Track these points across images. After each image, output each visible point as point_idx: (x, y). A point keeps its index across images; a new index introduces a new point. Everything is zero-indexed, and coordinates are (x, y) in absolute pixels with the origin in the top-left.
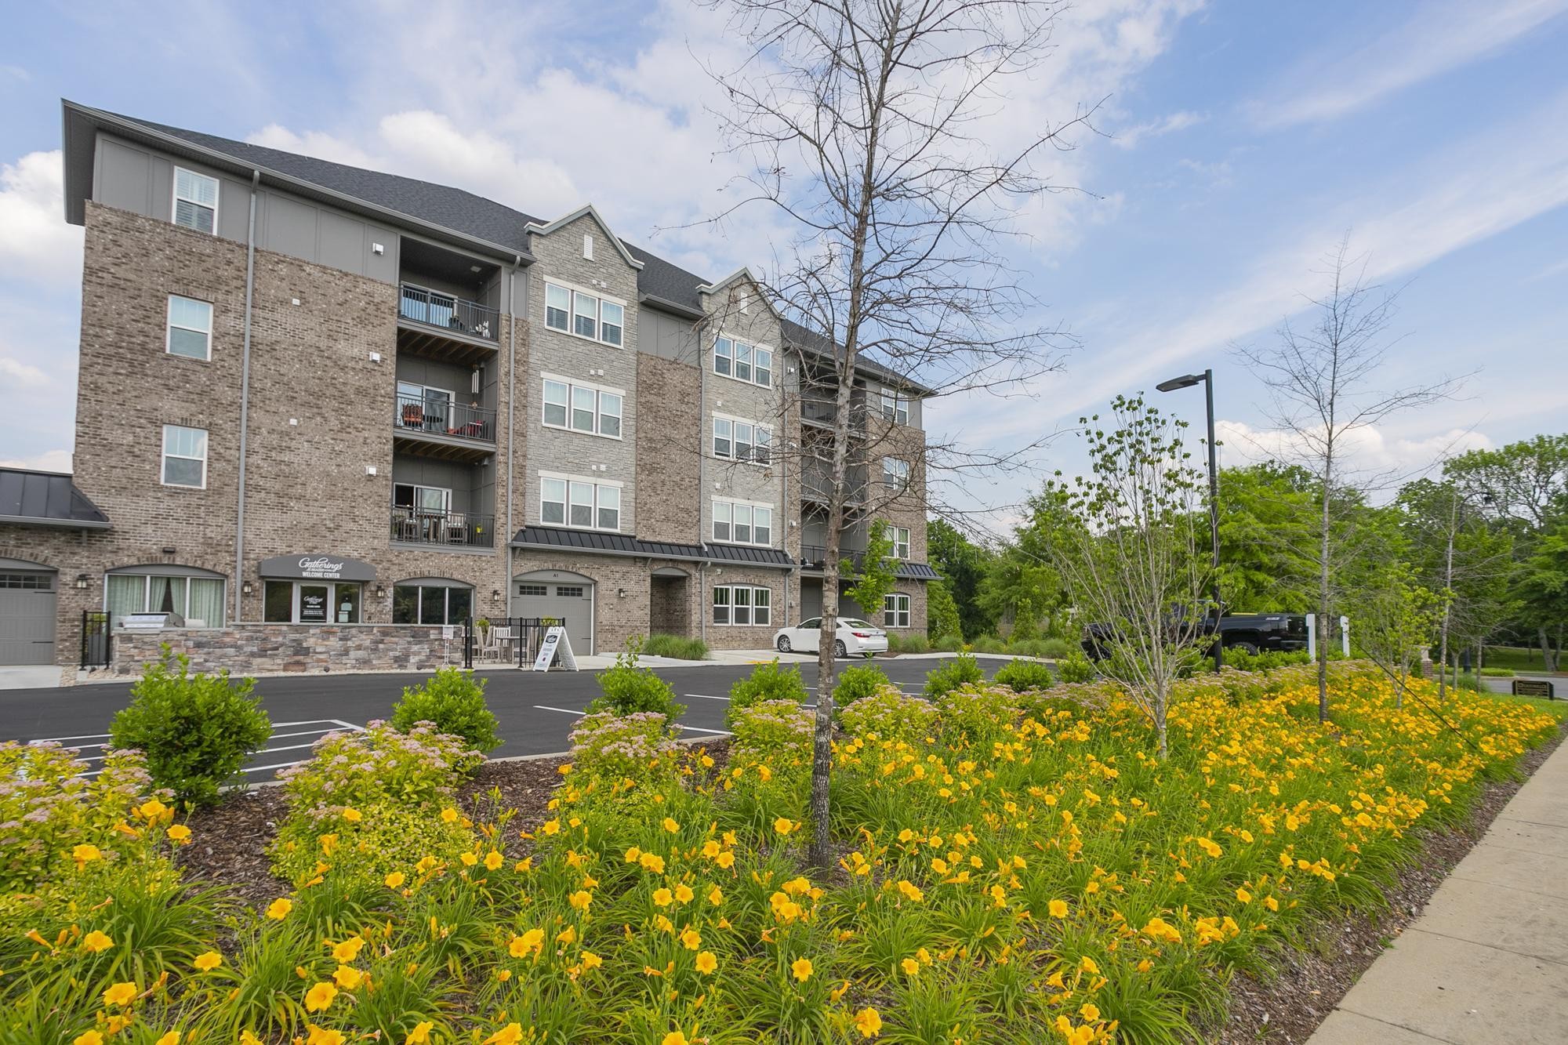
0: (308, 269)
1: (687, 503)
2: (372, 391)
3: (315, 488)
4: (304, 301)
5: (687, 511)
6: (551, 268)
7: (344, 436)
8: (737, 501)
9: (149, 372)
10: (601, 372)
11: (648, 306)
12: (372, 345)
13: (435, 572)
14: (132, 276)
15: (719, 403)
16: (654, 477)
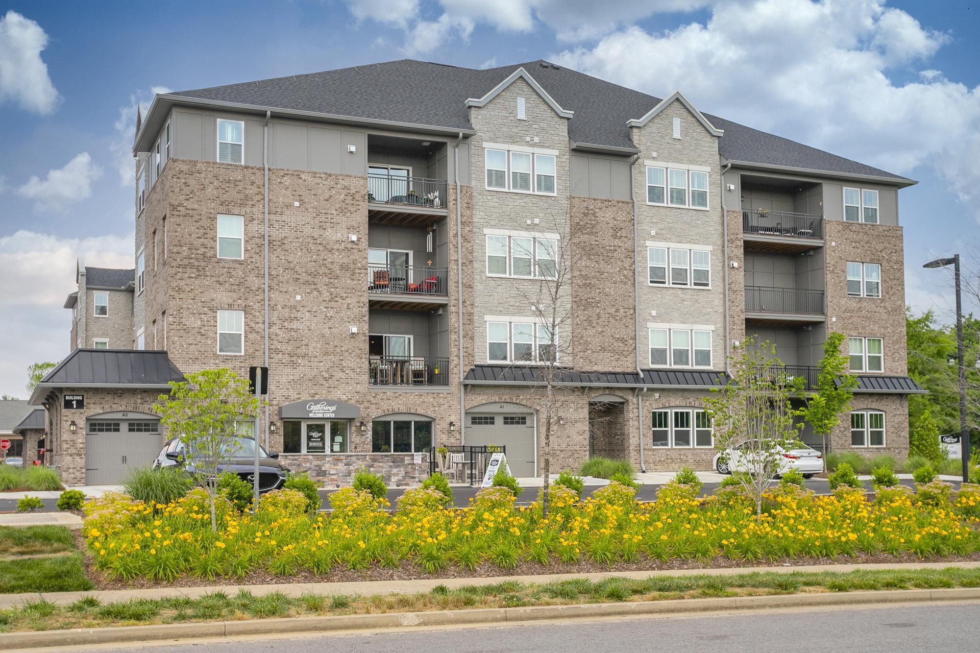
0: (303, 177)
1: (622, 333)
2: (351, 266)
3: (314, 348)
4: (302, 202)
5: (623, 340)
6: (488, 134)
7: (333, 304)
8: (674, 326)
9: (208, 273)
10: (537, 221)
11: (578, 151)
12: (351, 228)
13: (403, 409)
14: (196, 206)
15: (653, 233)
16: (589, 312)
